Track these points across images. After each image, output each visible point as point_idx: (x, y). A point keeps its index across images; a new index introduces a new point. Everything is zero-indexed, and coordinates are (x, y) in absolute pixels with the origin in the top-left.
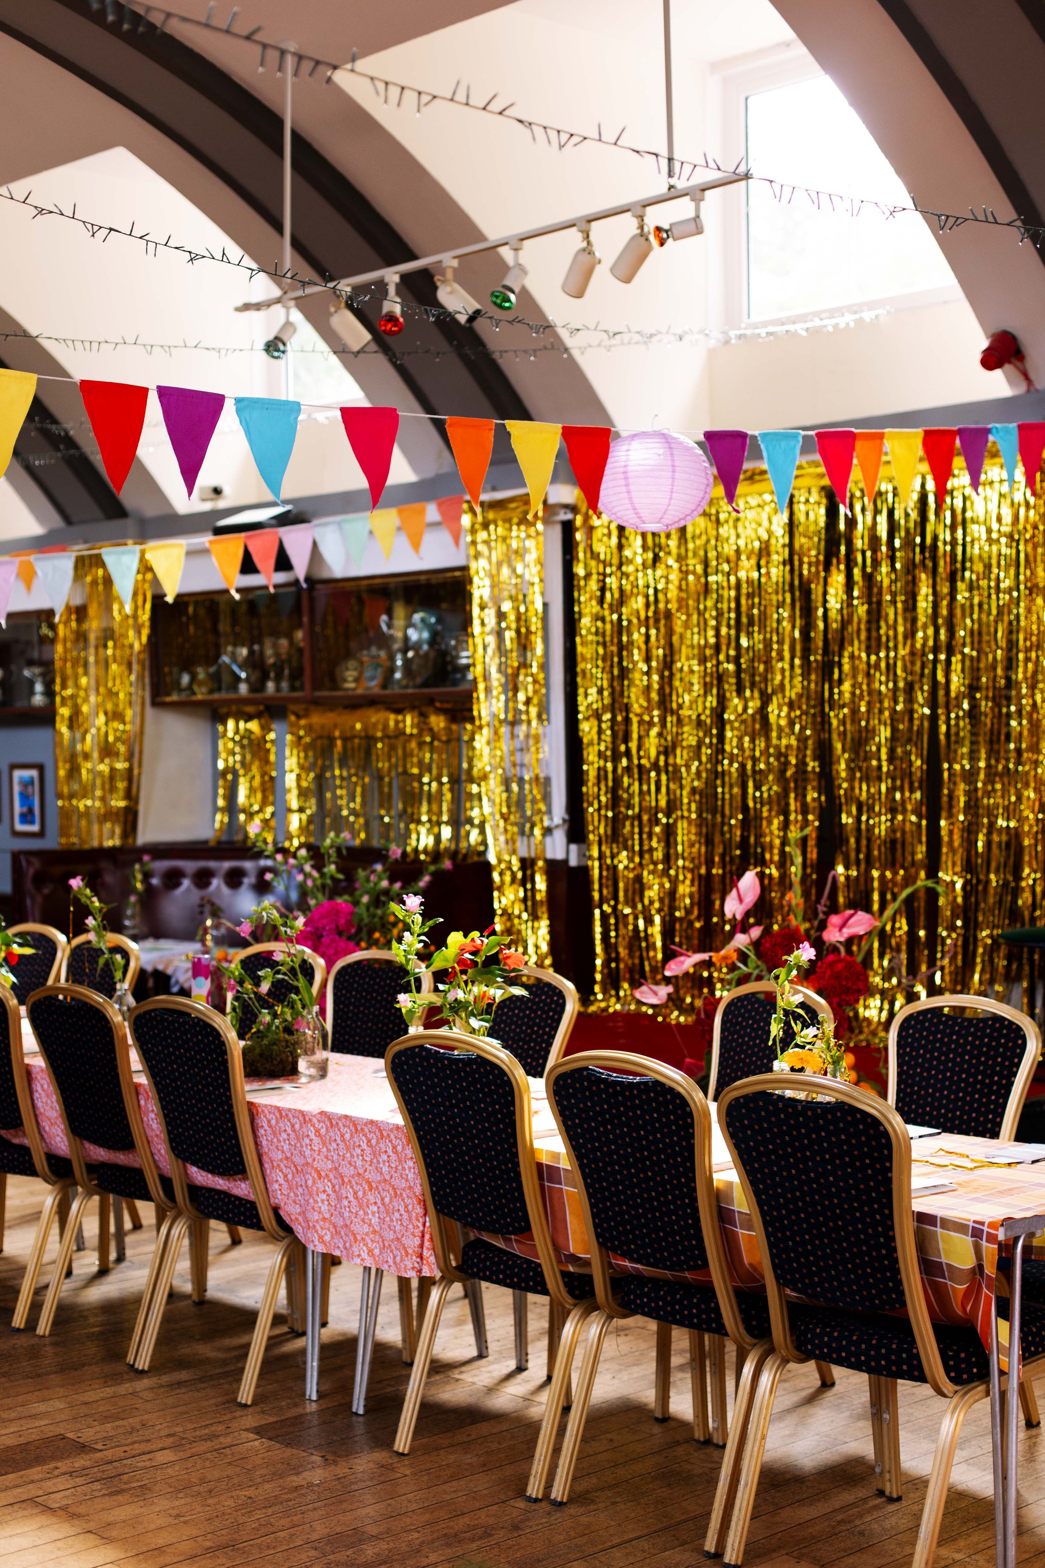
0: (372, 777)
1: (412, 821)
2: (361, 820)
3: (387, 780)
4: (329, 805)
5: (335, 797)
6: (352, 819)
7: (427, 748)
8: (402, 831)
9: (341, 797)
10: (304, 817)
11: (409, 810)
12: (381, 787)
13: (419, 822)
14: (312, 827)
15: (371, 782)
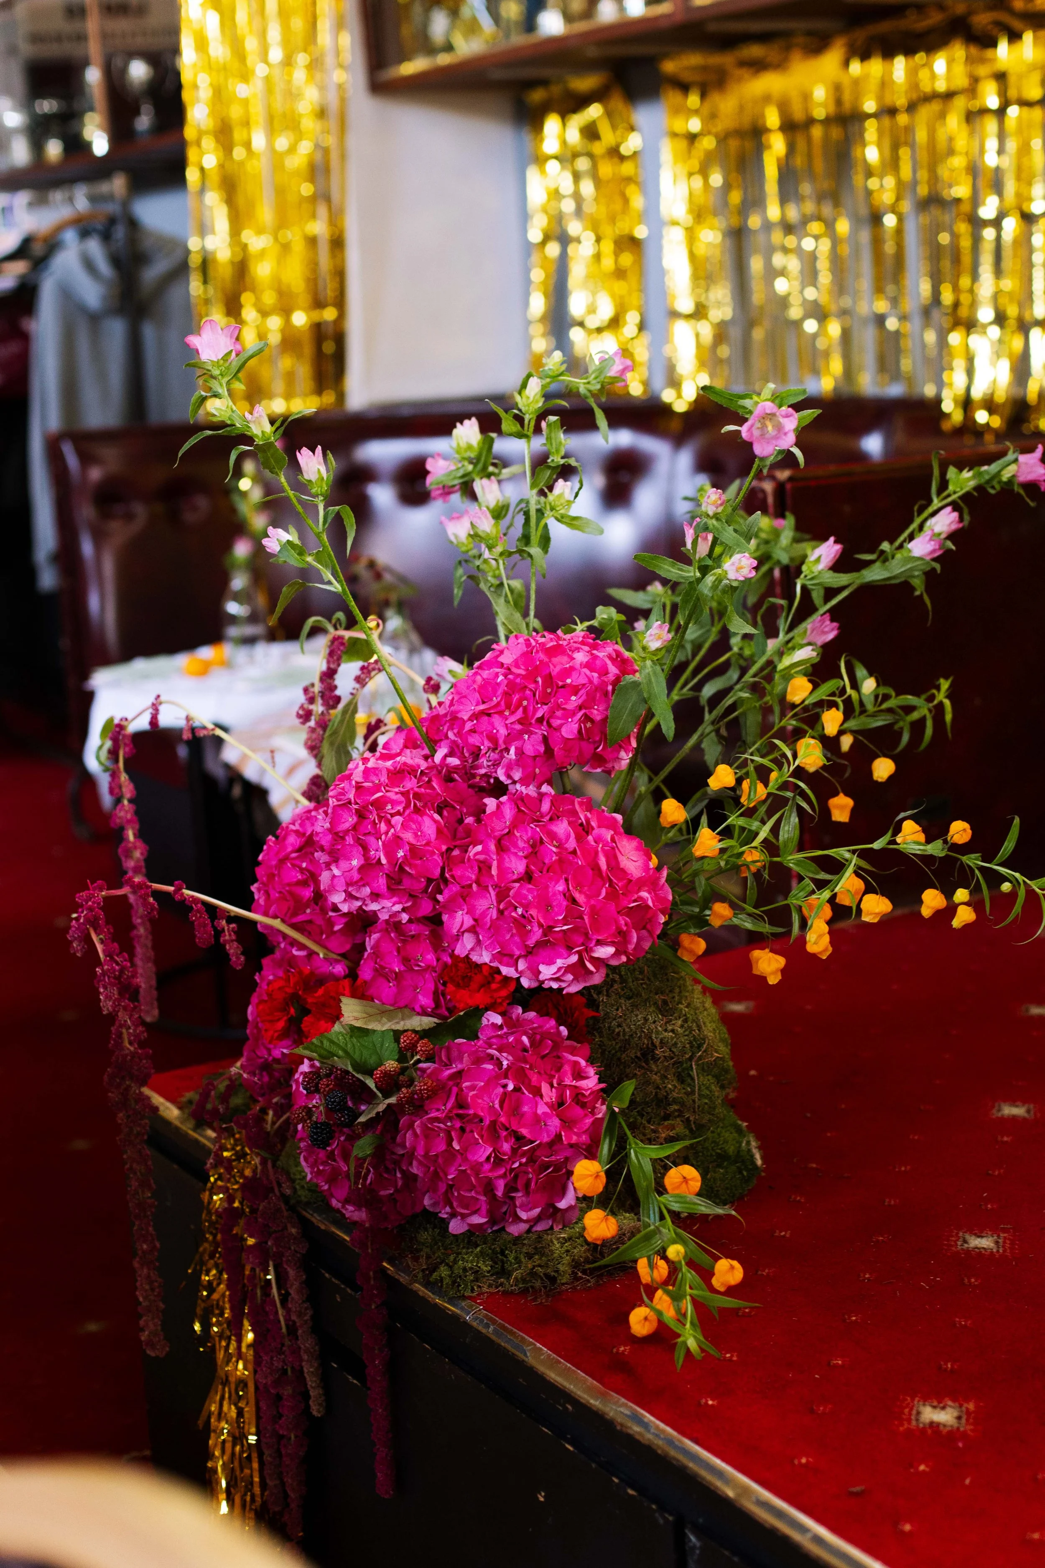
0: (856, 221)
1: (957, 323)
2: (834, 329)
3: (890, 221)
4: (758, 296)
5: (772, 273)
6: (811, 326)
7: (991, 125)
8: (933, 352)
9: (782, 273)
10: (706, 330)
11: (947, 296)
12: (877, 242)
13: (970, 325)
14: (724, 351)
15: (854, 230)
